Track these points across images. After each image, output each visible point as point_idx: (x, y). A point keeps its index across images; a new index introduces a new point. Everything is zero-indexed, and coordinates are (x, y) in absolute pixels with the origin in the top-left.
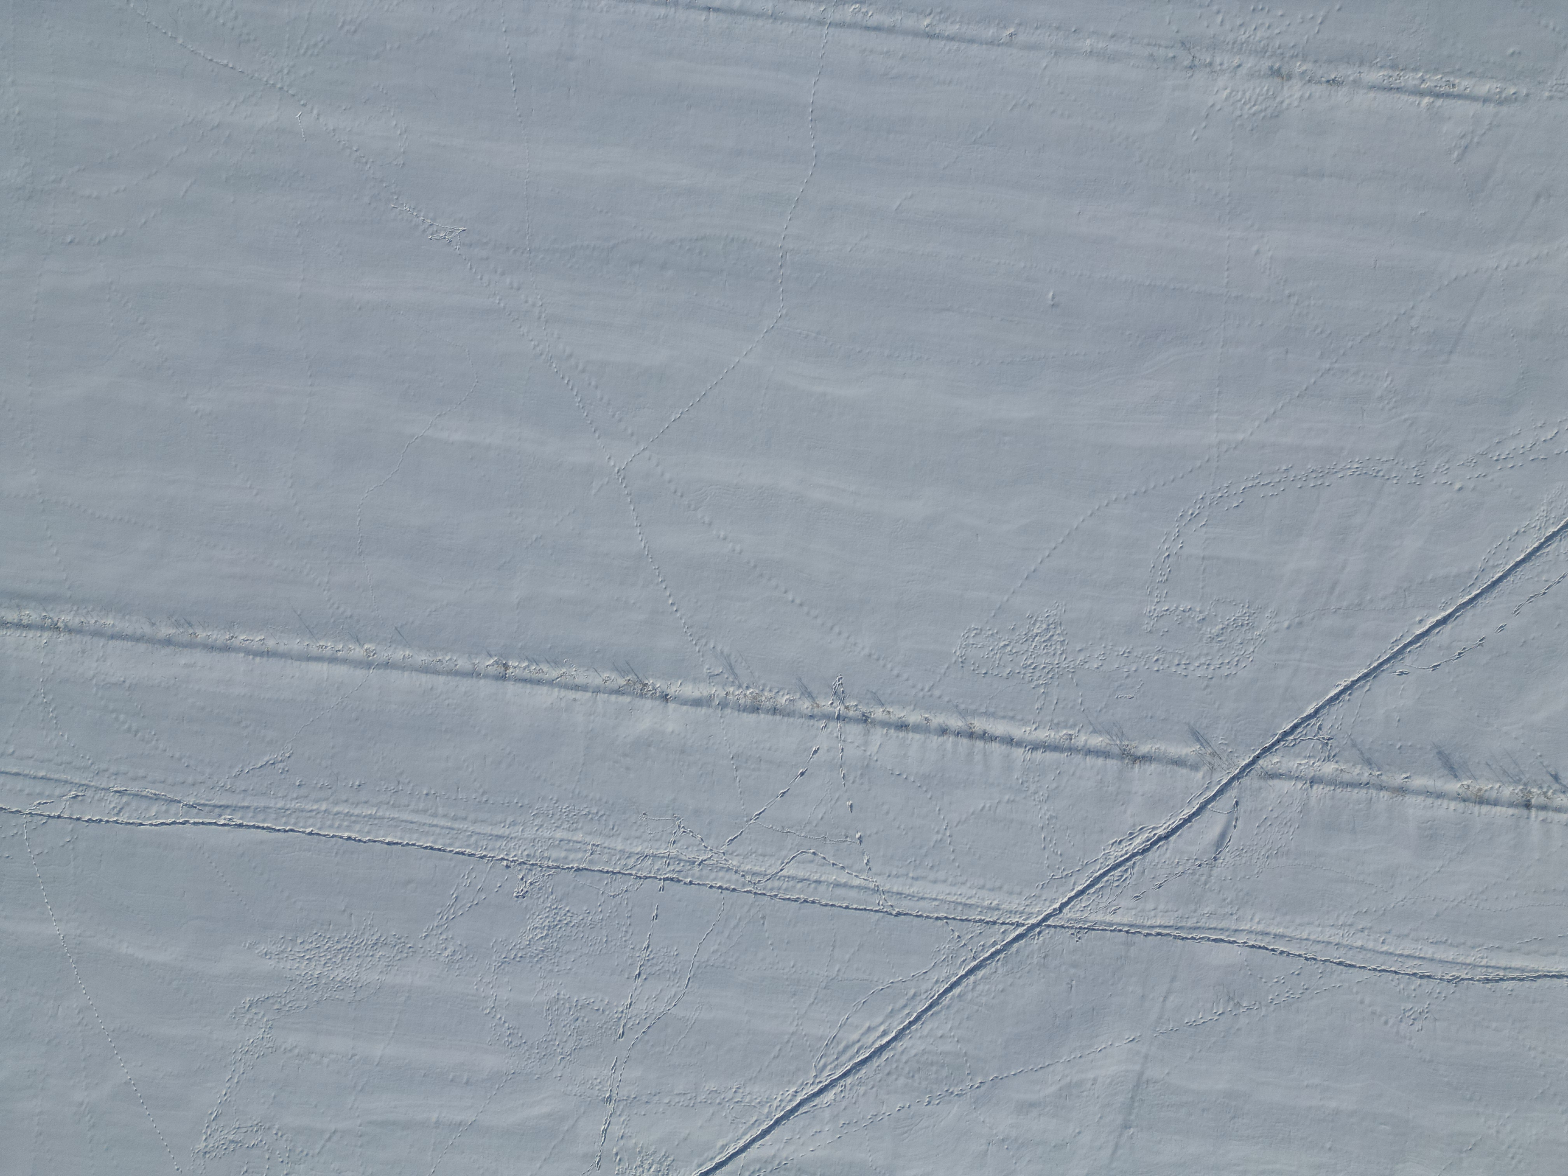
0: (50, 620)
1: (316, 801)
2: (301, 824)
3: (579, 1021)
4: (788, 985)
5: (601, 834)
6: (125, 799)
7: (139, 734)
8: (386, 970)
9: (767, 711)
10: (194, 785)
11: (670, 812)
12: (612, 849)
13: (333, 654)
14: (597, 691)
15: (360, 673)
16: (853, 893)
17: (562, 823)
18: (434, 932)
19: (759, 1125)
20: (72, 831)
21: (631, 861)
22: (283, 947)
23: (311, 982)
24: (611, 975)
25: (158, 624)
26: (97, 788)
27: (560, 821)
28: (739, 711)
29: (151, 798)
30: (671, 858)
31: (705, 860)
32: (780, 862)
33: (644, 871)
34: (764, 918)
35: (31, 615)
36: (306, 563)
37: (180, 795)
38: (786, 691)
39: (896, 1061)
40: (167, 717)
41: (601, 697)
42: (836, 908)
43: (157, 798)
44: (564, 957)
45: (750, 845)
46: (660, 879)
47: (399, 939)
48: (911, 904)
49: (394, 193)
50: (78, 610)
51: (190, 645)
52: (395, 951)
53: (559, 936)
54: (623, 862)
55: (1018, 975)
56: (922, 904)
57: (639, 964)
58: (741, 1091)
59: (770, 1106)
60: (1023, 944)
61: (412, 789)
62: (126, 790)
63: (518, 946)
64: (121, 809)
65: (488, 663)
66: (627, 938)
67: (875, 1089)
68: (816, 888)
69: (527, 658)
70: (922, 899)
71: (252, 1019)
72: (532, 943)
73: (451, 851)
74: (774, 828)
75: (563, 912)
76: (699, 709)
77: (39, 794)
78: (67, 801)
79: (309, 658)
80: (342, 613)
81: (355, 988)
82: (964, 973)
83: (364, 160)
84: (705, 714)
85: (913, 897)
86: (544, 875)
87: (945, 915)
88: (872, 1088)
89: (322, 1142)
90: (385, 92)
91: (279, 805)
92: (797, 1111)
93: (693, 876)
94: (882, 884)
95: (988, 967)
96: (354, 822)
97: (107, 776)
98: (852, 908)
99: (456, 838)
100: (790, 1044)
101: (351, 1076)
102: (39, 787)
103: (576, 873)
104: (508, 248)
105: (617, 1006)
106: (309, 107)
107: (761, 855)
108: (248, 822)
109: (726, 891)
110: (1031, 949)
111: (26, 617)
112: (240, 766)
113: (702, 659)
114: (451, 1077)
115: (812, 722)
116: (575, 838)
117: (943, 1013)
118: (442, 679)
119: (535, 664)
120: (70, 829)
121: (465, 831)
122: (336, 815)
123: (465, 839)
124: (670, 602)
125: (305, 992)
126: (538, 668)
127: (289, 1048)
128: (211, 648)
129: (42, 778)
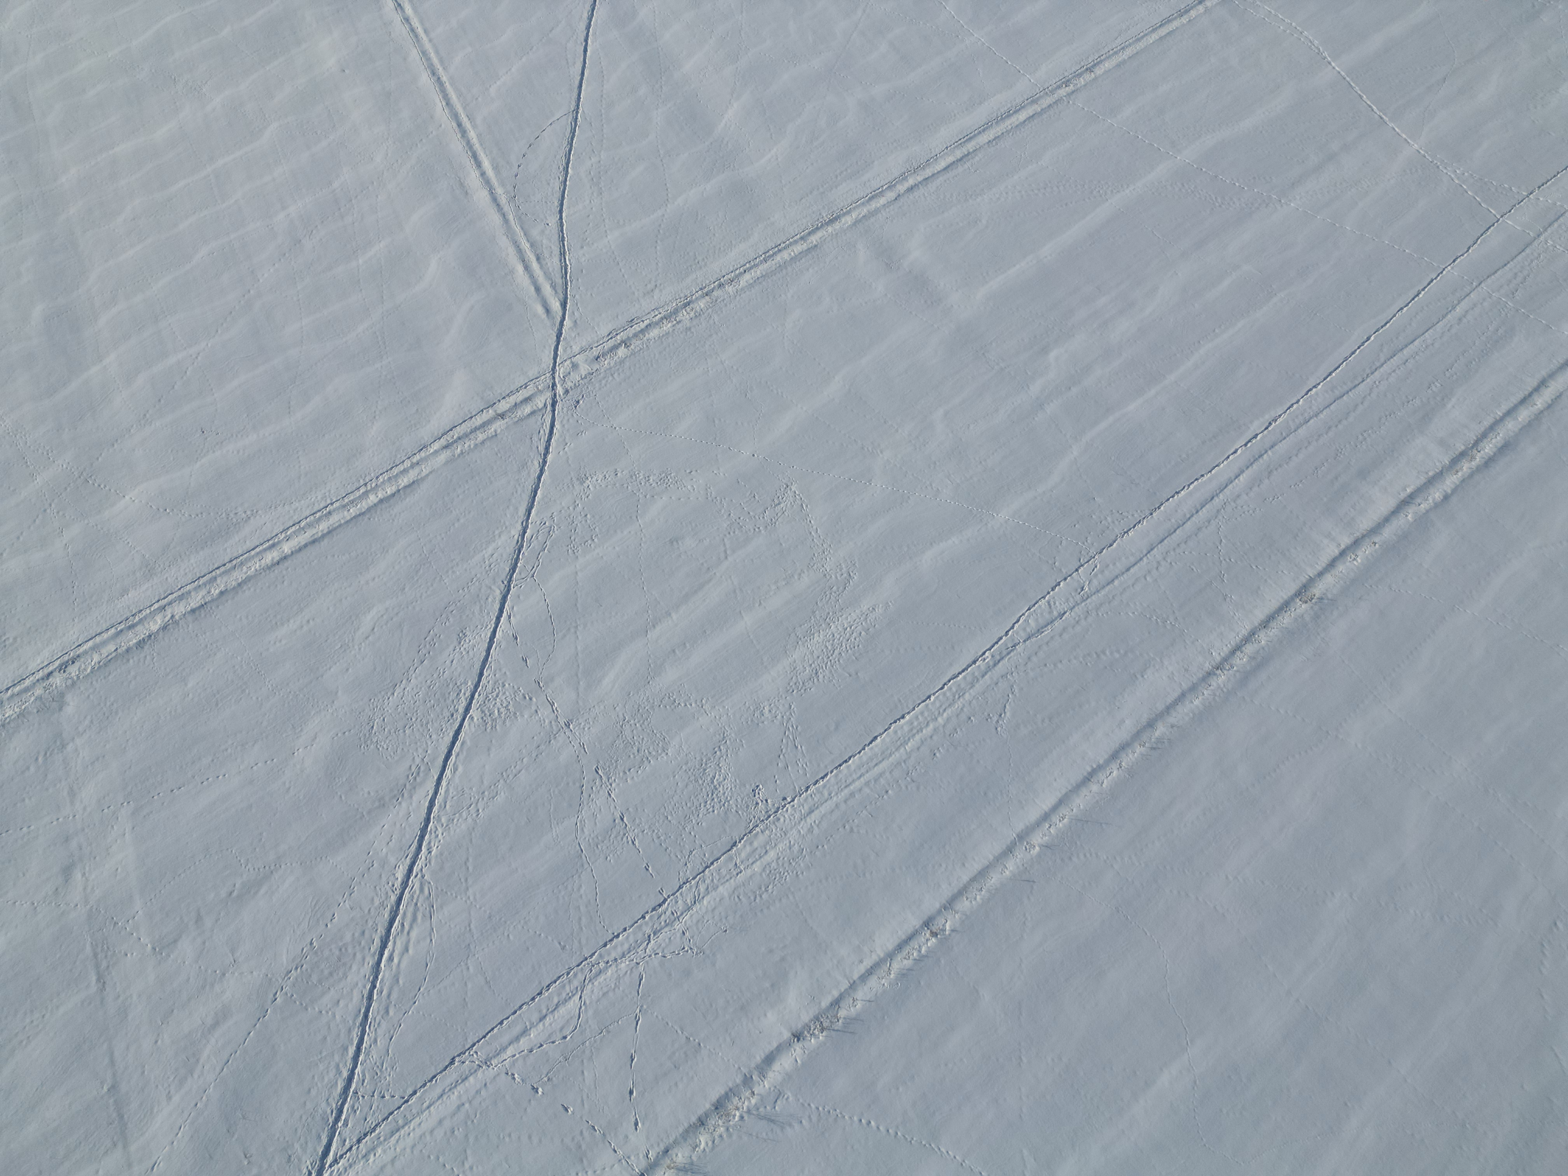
0: (1227, 668)
1: (948, 719)
2: (941, 697)
3: (636, 751)
4: (500, 919)
5: (744, 885)
6: (1055, 613)
7: (1095, 656)
8: (793, 665)
9: (707, 1115)
10: (1029, 658)
11: (708, 952)
12: (725, 882)
13: (1051, 821)
14: (853, 986)
15: (1020, 826)
16: (505, 1039)
17: (778, 864)
18: (788, 714)
19: (440, 806)
20: (1061, 570)
21: (702, 888)
22: (868, 621)
23: (830, 618)
24: (642, 800)
25: (1170, 730)
26: (1078, 604)
27: (781, 865)
28: (731, 1090)
29: (1042, 628)
30: (675, 920)
31: (648, 944)
32: (588, 1002)
33: (688, 896)
34: (563, 948)
35: (1241, 661)
36: (1140, 864)
37: (1029, 646)
38: (707, 1150)
39: (364, 948)
40: (1093, 681)
41: (844, 985)
42: (510, 1013)
43: (1039, 631)
44: (687, 780)
45: (623, 991)
46: (669, 897)
47: (805, 689)
48: (448, 1081)
50: (1222, 690)
51: (1137, 736)
52: (800, 680)
53: (704, 789)
54: (708, 881)
55: (304, 1118)
56: (439, 1091)
57: (629, 826)
58: (474, 815)
59: (442, 825)
60: (318, 1148)
61: (899, 785)
62: (1061, 619)
63: (724, 757)
64: (1050, 607)
65: (949, 923)
66: (654, 835)
67: (366, 911)
68: (540, 1011)
69: (927, 956)
70: (442, 1095)
71: (841, 570)
72: (717, 768)
73: (832, 772)
74: (616, 1024)
75: (716, 807)
76: (763, 1056)
77: (1103, 571)
78: (1084, 582)
79: (1060, 803)
80: (1078, 856)
81: (800, 639)
82: (356, 1071)
84: (755, 1057)
85: (450, 1090)
86: (754, 817)
87: (410, 1103)
88: (369, 910)
89: (728, 547)
91: (967, 696)
92: (418, 840)
93: (647, 923)
94: (486, 1072)
95: (337, 1098)
96: (912, 730)
97: (1081, 616)
98: (496, 1027)
99: (837, 783)
100: (463, 880)
101: (749, 593)
102: (1108, 575)
103: (734, 841)
105: (619, 785)
107: (607, 992)
108: (973, 669)
109: (610, 938)
110: (308, 1151)
111: (1241, 656)
112: (1017, 695)
113: (801, 1101)
114: (688, 645)
115: (662, 1147)
116: (758, 863)
117: (351, 1022)
118: (965, 879)
119: (917, 958)
120: (1063, 570)
121: (837, 794)
122: (928, 723)
123: (831, 788)
124: (873, 1123)
125: (827, 611)
126: (911, 957)
127: (802, 575)
128: (1124, 747)
129: (1113, 581)
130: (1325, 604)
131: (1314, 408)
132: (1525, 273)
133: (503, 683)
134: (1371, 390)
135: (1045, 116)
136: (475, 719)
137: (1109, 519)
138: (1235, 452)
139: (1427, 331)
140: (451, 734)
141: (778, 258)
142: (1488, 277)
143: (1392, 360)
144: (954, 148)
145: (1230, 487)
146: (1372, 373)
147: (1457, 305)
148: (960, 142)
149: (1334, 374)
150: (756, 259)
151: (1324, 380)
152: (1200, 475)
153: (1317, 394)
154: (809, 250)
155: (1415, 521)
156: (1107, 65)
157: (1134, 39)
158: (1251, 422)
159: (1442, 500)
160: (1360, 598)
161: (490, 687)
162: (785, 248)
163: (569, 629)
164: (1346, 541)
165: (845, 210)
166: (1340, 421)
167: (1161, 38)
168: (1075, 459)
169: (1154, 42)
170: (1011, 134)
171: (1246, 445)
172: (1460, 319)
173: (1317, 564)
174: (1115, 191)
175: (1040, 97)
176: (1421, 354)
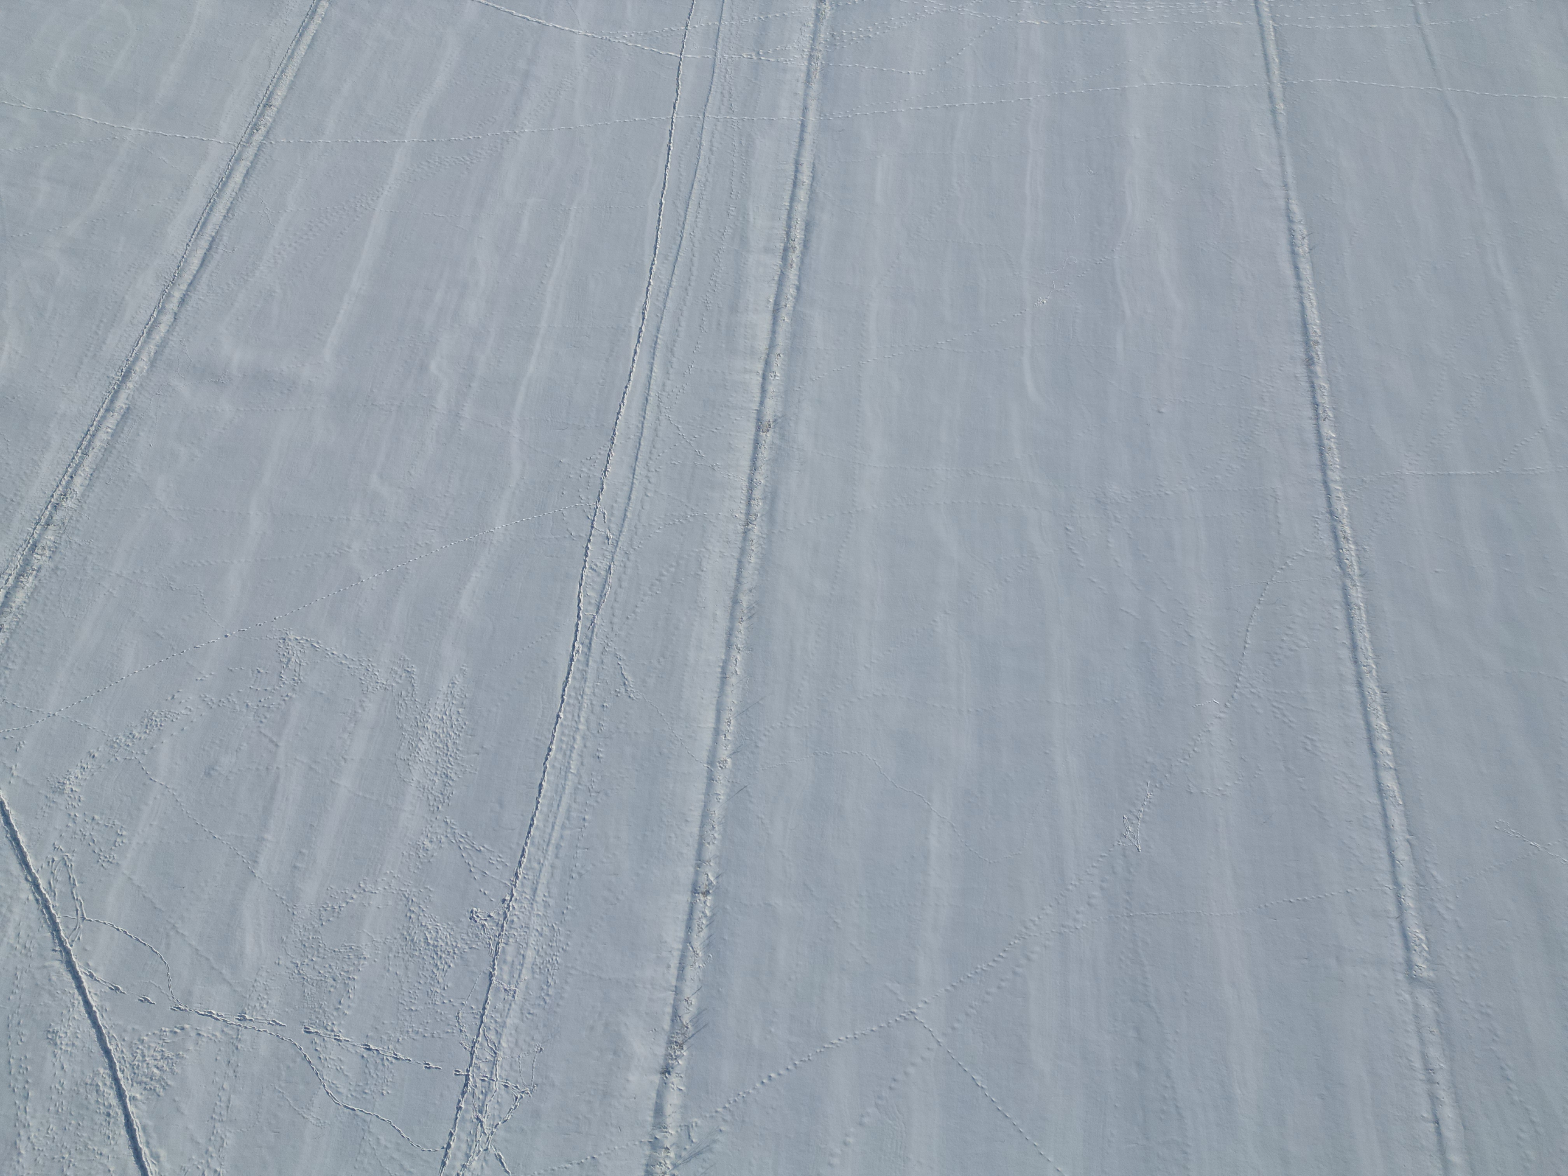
0: (754, 519)
1: (587, 721)
2: (567, 708)
3: (332, 982)
5: (526, 1000)
6: (603, 573)
7: (658, 582)
8: (420, 787)
10: (611, 623)
11: (540, 1081)
12: (508, 1013)
13: (723, 731)
14: (677, 991)
15: (704, 755)
17: (541, 957)
18: (449, 830)
20: (580, 536)
21: (492, 1036)
22: (457, 697)
23: (420, 721)
24: (374, 1017)
25: (751, 594)
26: (614, 553)
27: (544, 955)
28: (647, 1165)
29: (602, 592)
30: (489, 1083)
31: (482, 1126)
33: (483, 1053)
35: (759, 506)
36: (805, 708)
37: (603, 613)
40: (671, 602)
41: (670, 996)
43: (602, 596)
44: (403, 963)
46: (468, 1071)
47: (448, 797)
49: (1161, 784)
50: (762, 538)
51: (732, 618)
52: (437, 794)
53: (425, 957)
54: (493, 1026)
57: (380, 1049)
61: (590, 805)
62: (610, 574)
63: (422, 914)
64: (595, 571)
65: (710, 874)
66: (411, 1034)
69: (714, 915)
71: (397, 674)
72: (423, 928)
73: (526, 844)
75: (449, 961)
76: (652, 1113)
77: (612, 513)
78: (605, 532)
79: (719, 712)
80: (761, 740)
81: (408, 760)
83: (1187, 757)
84: (646, 1121)
86: (490, 938)
89: (270, 735)
90: (1256, 776)
91: (587, 691)
93: (467, 1111)
96: (565, 754)
97: (624, 560)
99: (538, 849)
101: (327, 758)
102: (618, 513)
103: (488, 973)
104: (1128, 893)
105: (340, 1024)
106: (1226, 710)
108: (575, 666)
109: (443, 1154)
111: (756, 503)
112: (625, 658)
113: (708, 1115)
114: (304, 851)
116: (524, 971)
118: (696, 830)
119: (708, 923)
120: (582, 535)
121: (545, 857)
122: (573, 737)
123: (537, 857)
124: (772, 1075)
125: (413, 717)
126: (703, 927)
127: (364, 704)
128: (730, 632)
129: (625, 515)
130: (781, 422)
131: (664, 281)
132: (727, 88)
133: (139, 1040)
134: (692, 241)
135: (259, 166)
136: (138, 1096)
137: (584, 469)
138: (636, 353)
139: (696, 172)
140: (123, 1132)
141: (97, 443)
142: (706, 106)
143: (689, 210)
144: (195, 241)
145: (652, 382)
146: (683, 228)
147: (701, 140)
148: (196, 233)
149: (658, 246)
150: (73, 458)
151: (655, 255)
152: (624, 388)
153: (658, 269)
154: (124, 417)
155: (791, 320)
156: (280, 93)
157: (286, 59)
158: (629, 321)
159: (798, 293)
160: (799, 402)
161: (128, 1055)
162: (96, 430)
163: (168, 935)
164: (759, 367)
165: (131, 359)
166: (689, 280)
167: (310, 46)
168: (520, 440)
169: (306, 53)
170: (240, 199)
171: (639, 342)
172: (711, 150)
173: (754, 397)
174: (375, 198)
175: (240, 152)
176: (704, 193)
